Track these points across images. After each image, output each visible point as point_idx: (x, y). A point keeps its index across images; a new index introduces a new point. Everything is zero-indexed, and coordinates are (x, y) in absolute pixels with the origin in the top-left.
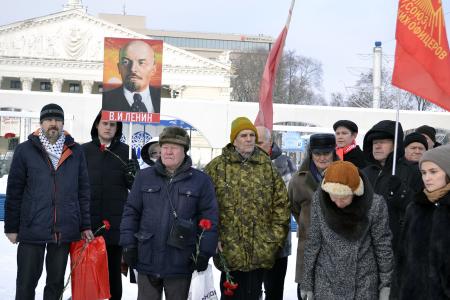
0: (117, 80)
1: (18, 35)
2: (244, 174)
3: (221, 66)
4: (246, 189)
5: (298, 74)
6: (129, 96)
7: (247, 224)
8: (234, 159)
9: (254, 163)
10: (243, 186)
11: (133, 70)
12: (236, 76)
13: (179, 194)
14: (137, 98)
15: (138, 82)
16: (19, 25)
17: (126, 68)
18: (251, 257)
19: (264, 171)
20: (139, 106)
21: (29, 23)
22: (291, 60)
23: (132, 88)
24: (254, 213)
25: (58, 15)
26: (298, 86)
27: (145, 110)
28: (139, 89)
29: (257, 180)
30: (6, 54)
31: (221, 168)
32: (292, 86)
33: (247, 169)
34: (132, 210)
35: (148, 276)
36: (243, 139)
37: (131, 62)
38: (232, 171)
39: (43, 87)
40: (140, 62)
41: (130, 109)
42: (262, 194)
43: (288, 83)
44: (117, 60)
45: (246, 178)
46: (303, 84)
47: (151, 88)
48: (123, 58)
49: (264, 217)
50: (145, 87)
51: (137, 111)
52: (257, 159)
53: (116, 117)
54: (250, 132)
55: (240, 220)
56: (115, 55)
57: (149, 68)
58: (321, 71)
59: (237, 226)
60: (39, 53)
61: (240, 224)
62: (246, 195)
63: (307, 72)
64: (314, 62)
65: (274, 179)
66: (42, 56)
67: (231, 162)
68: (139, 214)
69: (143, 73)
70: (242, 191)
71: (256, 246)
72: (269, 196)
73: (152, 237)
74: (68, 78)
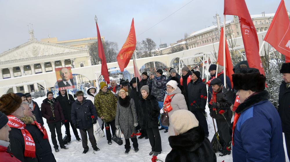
0: (61, 79)
1: (15, 52)
2: (106, 97)
3: (85, 50)
4: (107, 101)
5: (110, 47)
6: (65, 83)
7: (109, 109)
8: (103, 94)
9: (108, 94)
10: (106, 100)
11: (64, 75)
12: (91, 52)
13: (85, 107)
14: (67, 83)
15: (66, 79)
16: (14, 49)
17: (62, 75)
18: (112, 118)
19: (111, 95)
20: (68, 85)
21: (18, 48)
22: (107, 44)
23: (65, 80)
24: (110, 106)
25: (27, 43)
26: (111, 51)
27: (70, 85)
28: (67, 80)
29: (110, 98)
30: (12, 59)
31: (99, 96)
32: (109, 52)
33: (106, 96)
34: (73, 114)
35: (83, 129)
36: (104, 89)
37: (63, 74)
38: (103, 97)
39: (27, 68)
40: (66, 73)
41: (66, 86)
42: (111, 101)
43: (108, 51)
44: (59, 74)
45: (107, 98)
46: (112, 50)
47: (70, 79)
48: (61, 73)
49: (113, 107)
50: (68, 79)
51: (68, 86)
52: (108, 93)
53: (62, 89)
54: (106, 86)
55: (107, 109)
56: (59, 73)
57: (68, 74)
58: (117, 45)
59: (107, 111)
60: (24, 57)
61: (107, 110)
62: (108, 102)
63: (113, 47)
64: (114, 42)
65: (114, 97)
66: (25, 58)
67: (102, 95)
68: (76, 115)
69: (67, 76)
70: (106, 101)
71: (112, 114)
72: (113, 101)
73: (81, 120)
74: (35, 63)
